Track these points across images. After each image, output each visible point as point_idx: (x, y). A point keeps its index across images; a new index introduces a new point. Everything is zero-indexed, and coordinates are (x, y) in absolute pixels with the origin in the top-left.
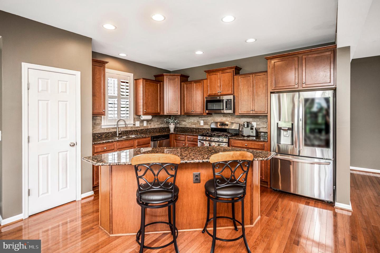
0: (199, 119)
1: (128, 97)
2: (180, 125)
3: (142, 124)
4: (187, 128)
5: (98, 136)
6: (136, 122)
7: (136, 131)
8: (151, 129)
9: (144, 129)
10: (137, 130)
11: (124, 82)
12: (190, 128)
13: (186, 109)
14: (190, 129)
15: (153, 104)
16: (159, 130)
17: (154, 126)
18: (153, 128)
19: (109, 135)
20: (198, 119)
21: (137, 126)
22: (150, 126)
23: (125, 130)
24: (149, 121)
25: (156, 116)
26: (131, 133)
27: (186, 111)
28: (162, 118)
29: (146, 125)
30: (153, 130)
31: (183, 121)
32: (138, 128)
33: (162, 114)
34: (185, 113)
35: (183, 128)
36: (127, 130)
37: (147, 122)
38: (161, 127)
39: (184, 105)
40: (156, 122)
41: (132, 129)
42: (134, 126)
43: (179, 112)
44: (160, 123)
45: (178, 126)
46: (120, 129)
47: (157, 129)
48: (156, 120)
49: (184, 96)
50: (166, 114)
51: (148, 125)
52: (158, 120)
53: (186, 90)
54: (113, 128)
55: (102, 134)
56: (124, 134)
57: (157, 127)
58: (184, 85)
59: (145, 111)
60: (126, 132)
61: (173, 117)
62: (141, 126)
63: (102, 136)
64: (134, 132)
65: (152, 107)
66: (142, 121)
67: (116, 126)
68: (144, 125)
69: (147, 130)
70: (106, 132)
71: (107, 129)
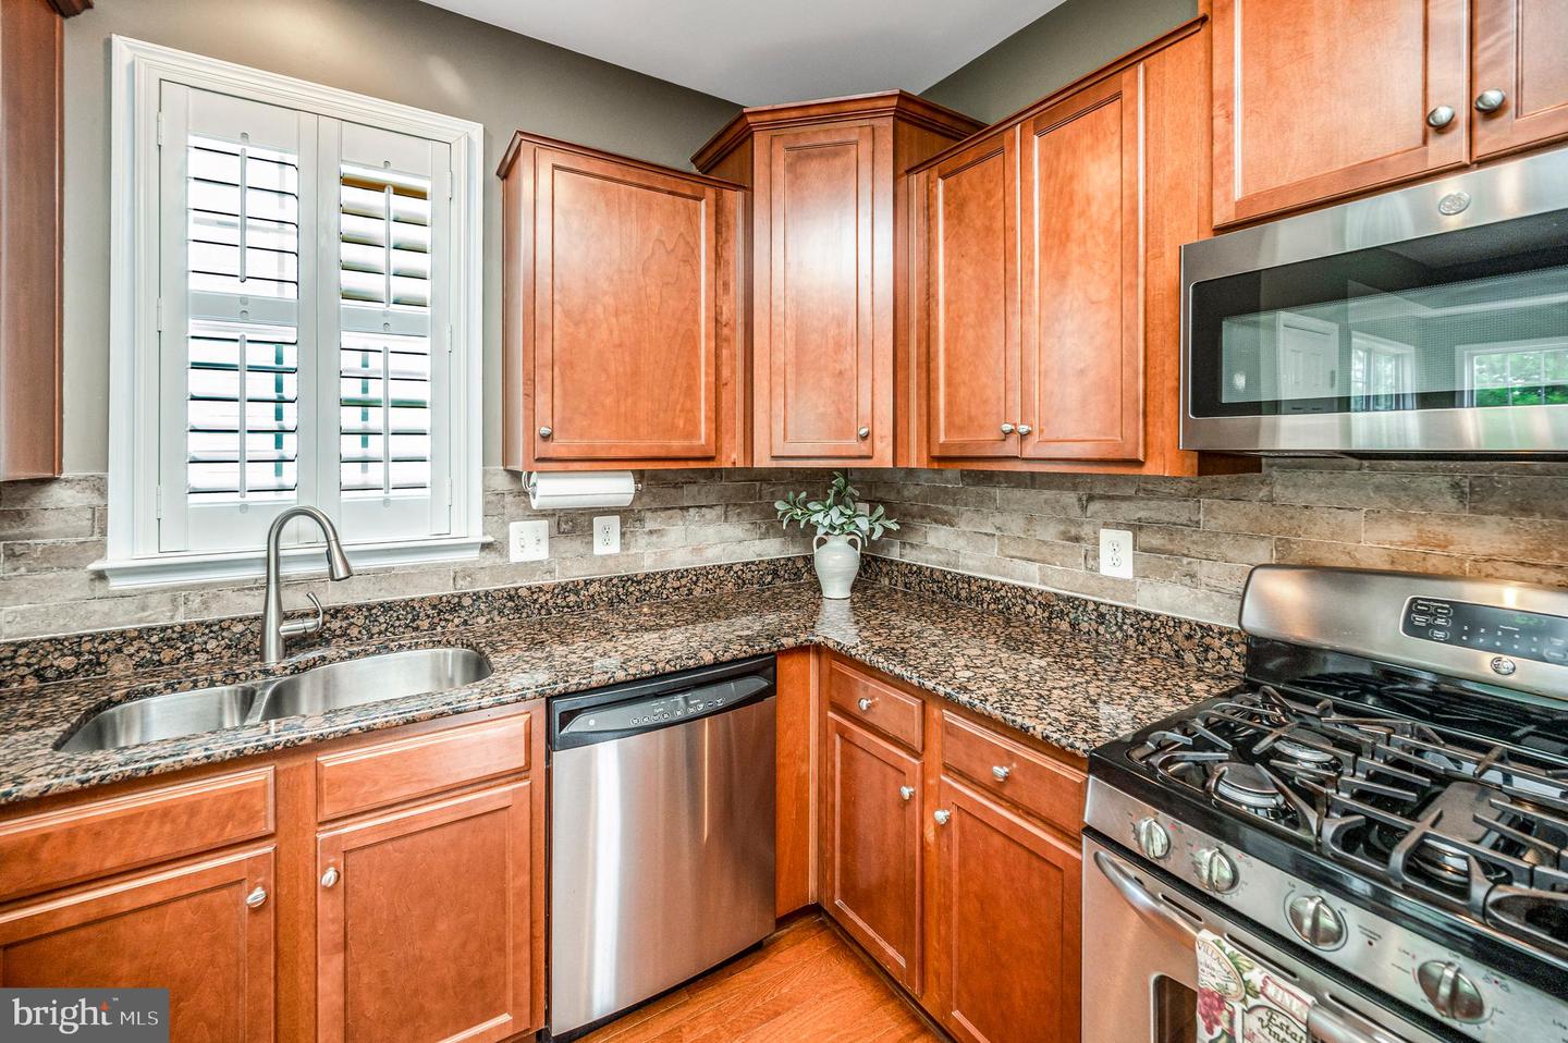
0: (1084, 508)
1: (426, 311)
2: (912, 545)
3: (573, 546)
4: (969, 580)
5: (51, 674)
6: (513, 526)
7: (511, 598)
8: (665, 575)
9: (587, 583)
10: (524, 593)
11: (379, 187)
12: (990, 587)
13: (948, 415)
14: (987, 597)
15: (635, 373)
16: (741, 582)
17: (697, 550)
19: (192, 654)
20: (1075, 512)
21: (526, 563)
22: (655, 553)
23: (389, 599)
24: (649, 514)
25: (713, 475)
26: (451, 617)
27: (942, 439)
28: (767, 489)
29: (614, 547)
30: (676, 584)
31: (936, 521)
32: (533, 574)
33: (740, 464)
34: (936, 453)
35: (934, 581)
36: (407, 597)
37: (623, 524)
38: (757, 559)
39: (932, 376)
40: (710, 522)
41: (464, 586)
42: (491, 559)
43: (878, 445)
44: (749, 526)
45: (895, 554)
46: (297, 600)
47: (722, 573)
48: (711, 507)
49: (928, 294)
50: (769, 459)
51: (632, 551)
52: (727, 506)
53: (945, 231)
54: (233, 583)
55: (101, 648)
56: (375, 630)
57: (725, 561)
58: (934, 190)
59: (545, 430)
60: (398, 619)
61: (845, 488)
62: (568, 555)
63: (99, 664)
64: (489, 613)
65: (627, 396)
66: (566, 523)
67: (258, 573)
68: (600, 549)
69: (623, 587)
70: (164, 629)
71: (174, 595)
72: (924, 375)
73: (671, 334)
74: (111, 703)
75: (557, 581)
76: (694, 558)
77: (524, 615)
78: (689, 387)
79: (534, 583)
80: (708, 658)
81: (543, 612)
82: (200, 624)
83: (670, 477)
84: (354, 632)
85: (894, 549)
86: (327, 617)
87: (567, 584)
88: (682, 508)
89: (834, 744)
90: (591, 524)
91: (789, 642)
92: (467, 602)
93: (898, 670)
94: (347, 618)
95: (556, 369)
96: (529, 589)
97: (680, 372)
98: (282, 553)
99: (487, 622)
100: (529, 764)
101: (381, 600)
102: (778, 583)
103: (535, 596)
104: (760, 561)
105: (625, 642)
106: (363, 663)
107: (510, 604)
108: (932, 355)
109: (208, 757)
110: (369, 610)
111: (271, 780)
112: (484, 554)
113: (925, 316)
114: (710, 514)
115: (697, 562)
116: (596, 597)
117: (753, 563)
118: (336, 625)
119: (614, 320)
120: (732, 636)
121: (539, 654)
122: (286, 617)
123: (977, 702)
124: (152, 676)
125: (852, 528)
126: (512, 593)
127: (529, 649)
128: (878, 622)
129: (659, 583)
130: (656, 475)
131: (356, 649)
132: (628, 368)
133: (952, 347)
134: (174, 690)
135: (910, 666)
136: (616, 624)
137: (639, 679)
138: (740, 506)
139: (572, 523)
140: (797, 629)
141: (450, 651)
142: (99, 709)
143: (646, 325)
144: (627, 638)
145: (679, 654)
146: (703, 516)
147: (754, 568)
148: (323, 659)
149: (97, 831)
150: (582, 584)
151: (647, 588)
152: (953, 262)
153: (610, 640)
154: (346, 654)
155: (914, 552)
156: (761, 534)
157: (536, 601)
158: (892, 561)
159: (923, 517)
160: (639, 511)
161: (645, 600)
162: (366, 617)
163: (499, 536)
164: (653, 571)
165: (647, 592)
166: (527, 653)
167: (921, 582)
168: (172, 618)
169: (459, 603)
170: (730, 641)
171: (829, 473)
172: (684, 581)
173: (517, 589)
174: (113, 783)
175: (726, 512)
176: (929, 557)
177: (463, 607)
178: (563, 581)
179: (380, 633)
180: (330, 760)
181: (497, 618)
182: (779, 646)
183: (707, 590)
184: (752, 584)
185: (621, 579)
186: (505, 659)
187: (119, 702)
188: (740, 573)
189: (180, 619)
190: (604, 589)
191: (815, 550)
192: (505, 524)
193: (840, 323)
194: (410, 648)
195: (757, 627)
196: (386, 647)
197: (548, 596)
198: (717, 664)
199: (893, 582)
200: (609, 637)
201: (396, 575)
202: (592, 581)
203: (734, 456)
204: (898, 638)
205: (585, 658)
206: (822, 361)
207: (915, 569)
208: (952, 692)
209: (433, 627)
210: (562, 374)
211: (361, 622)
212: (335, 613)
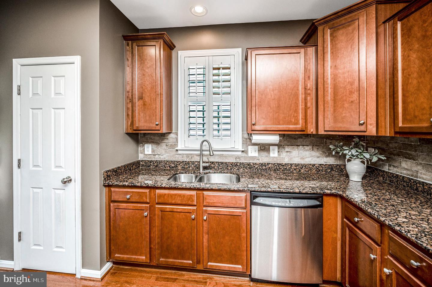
1: (230, 95)
2: (394, 166)
3: (264, 154)
5: (171, 167)
6: (249, 147)
7: (249, 165)
8: (291, 165)
9: (268, 164)
10: (251, 164)
15: (279, 106)
17: (302, 158)
18: (296, 165)
19: (189, 167)
21: (252, 157)
22: (289, 158)
23: (223, 161)
24: (286, 146)
25: (307, 136)
26: (235, 168)
27: (400, 125)
28: (328, 141)
29: (276, 155)
30: (295, 168)
31: (406, 158)
32: (254, 160)
33: (314, 133)
34: (397, 130)
35: (404, 182)
36: (226, 161)
37: (278, 149)
38: (325, 164)
39: (396, 100)
40: (307, 150)
41: (238, 161)
42: (244, 155)
43: (369, 127)
44: (321, 153)
45: (386, 168)
46: (205, 159)
47: (311, 166)
48: (307, 146)
49: (393, 68)
50: (324, 131)
51: (281, 156)
52: (313, 146)
53: (402, 41)
54: (196, 154)
55: (177, 164)
56: (220, 168)
57: (312, 163)
58: (396, 27)
59: (254, 123)
60: (224, 166)
61: (359, 142)
62: (263, 156)
63: (177, 166)
64: (243, 168)
65: (276, 113)
66: (263, 147)
67: (199, 152)
68: (272, 155)
69: (279, 166)
70: (186, 162)
71: (188, 155)
72: (392, 100)
73: (290, 94)
74: (177, 174)
75: (260, 162)
76: (301, 161)
77: (252, 170)
78: (296, 110)
79: (254, 162)
80: (297, 191)
81: (256, 170)
82: (191, 161)
83: (293, 136)
84: (216, 167)
85: (386, 167)
86: (211, 164)
87: (263, 163)
88: (297, 145)
89: (346, 231)
90: (269, 148)
91: (328, 192)
92: (238, 164)
93: (369, 210)
94: (214, 164)
95: (256, 107)
96: (253, 163)
97: (293, 105)
98: (203, 149)
99: (243, 170)
100: (246, 206)
101: (221, 161)
102: (333, 172)
103: (254, 165)
104: (326, 165)
105: (275, 181)
106: (216, 175)
107: (248, 166)
108: (395, 92)
109: (186, 187)
110: (219, 163)
111: (196, 194)
112: (242, 153)
113: (392, 76)
114: (307, 148)
115: (302, 162)
116: (271, 168)
117: (323, 165)
118: (212, 165)
119: (272, 92)
120: (308, 186)
121: (251, 180)
122: (204, 162)
123: (403, 231)
124: (184, 170)
125: (362, 157)
126: (249, 164)
127: (250, 178)
128: (370, 192)
129: (289, 167)
130: (288, 135)
131: (216, 171)
132: (276, 105)
133: (405, 87)
134: (186, 174)
135: (376, 210)
136: (274, 176)
137: (275, 192)
138: (318, 146)
139: (264, 148)
140: (332, 188)
141: (233, 175)
142: (175, 174)
143: (282, 93)
144: (276, 180)
145: (288, 188)
146: (305, 148)
147: (323, 166)
148: (210, 172)
149: (172, 196)
150: (267, 164)
151: (286, 168)
152: (406, 53)
153: (271, 180)
154: (214, 172)
155: (395, 169)
156: (326, 155)
157: (254, 167)
158: (384, 171)
159: (399, 155)
160: (283, 145)
161: (285, 171)
162: (218, 165)
163: (246, 149)
164: (288, 163)
165: (286, 169)
166: (249, 179)
167: (398, 181)
168: (187, 160)
169: (237, 164)
170: (306, 187)
171: (352, 137)
172: (298, 167)
173: (250, 163)
174: (173, 188)
175: (313, 148)
176: (402, 172)
177: (238, 166)
178: (262, 162)
179: (221, 169)
180: (206, 193)
181: (245, 170)
182: (324, 192)
183: (306, 171)
184: (323, 171)
185: (278, 164)
186: (243, 180)
187: (178, 174)
188: (318, 167)
189: (188, 160)
190: (273, 166)
191: (346, 163)
192: (247, 146)
193: (352, 84)
194: (226, 173)
195: (318, 185)
196: (221, 172)
197: (258, 166)
198: (300, 193)
199: (385, 179)
200: (271, 179)
201: (224, 156)
202: (270, 163)
203: (312, 130)
204: (375, 199)
205: (262, 183)
206: (344, 98)
207: (395, 175)
208: (392, 225)
209: (231, 169)
210: (258, 108)
211: (217, 166)
212: (212, 163)
